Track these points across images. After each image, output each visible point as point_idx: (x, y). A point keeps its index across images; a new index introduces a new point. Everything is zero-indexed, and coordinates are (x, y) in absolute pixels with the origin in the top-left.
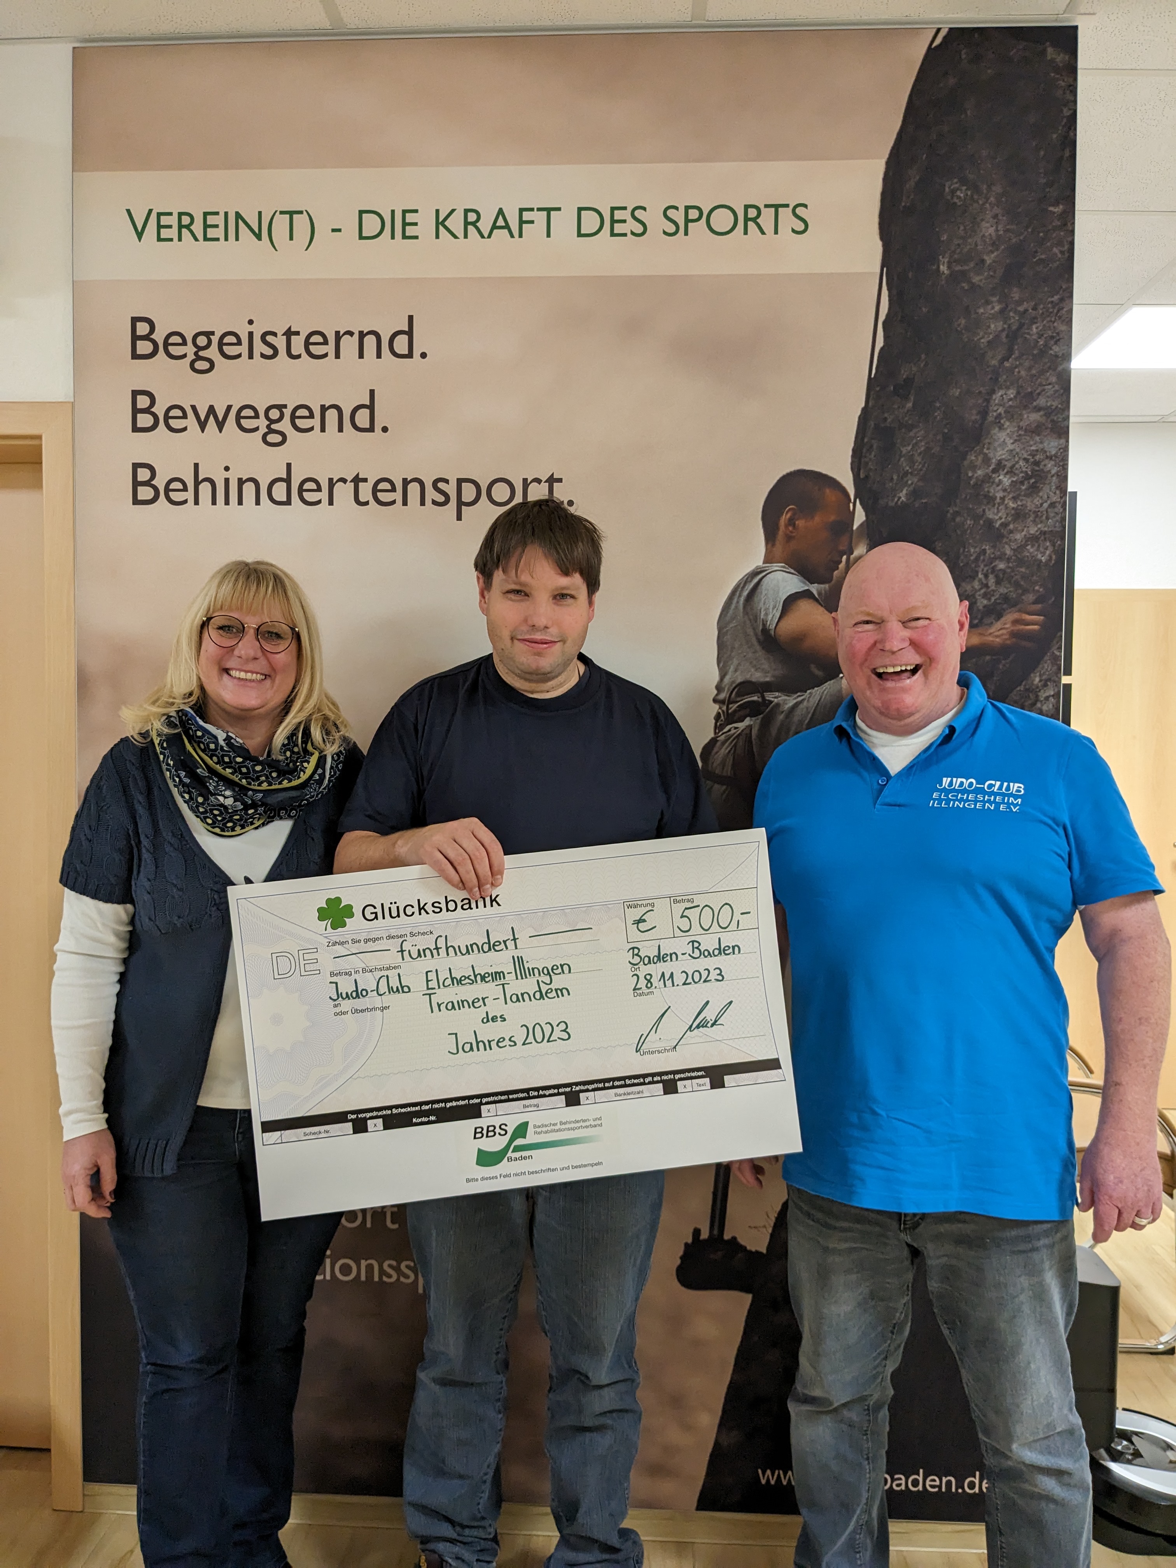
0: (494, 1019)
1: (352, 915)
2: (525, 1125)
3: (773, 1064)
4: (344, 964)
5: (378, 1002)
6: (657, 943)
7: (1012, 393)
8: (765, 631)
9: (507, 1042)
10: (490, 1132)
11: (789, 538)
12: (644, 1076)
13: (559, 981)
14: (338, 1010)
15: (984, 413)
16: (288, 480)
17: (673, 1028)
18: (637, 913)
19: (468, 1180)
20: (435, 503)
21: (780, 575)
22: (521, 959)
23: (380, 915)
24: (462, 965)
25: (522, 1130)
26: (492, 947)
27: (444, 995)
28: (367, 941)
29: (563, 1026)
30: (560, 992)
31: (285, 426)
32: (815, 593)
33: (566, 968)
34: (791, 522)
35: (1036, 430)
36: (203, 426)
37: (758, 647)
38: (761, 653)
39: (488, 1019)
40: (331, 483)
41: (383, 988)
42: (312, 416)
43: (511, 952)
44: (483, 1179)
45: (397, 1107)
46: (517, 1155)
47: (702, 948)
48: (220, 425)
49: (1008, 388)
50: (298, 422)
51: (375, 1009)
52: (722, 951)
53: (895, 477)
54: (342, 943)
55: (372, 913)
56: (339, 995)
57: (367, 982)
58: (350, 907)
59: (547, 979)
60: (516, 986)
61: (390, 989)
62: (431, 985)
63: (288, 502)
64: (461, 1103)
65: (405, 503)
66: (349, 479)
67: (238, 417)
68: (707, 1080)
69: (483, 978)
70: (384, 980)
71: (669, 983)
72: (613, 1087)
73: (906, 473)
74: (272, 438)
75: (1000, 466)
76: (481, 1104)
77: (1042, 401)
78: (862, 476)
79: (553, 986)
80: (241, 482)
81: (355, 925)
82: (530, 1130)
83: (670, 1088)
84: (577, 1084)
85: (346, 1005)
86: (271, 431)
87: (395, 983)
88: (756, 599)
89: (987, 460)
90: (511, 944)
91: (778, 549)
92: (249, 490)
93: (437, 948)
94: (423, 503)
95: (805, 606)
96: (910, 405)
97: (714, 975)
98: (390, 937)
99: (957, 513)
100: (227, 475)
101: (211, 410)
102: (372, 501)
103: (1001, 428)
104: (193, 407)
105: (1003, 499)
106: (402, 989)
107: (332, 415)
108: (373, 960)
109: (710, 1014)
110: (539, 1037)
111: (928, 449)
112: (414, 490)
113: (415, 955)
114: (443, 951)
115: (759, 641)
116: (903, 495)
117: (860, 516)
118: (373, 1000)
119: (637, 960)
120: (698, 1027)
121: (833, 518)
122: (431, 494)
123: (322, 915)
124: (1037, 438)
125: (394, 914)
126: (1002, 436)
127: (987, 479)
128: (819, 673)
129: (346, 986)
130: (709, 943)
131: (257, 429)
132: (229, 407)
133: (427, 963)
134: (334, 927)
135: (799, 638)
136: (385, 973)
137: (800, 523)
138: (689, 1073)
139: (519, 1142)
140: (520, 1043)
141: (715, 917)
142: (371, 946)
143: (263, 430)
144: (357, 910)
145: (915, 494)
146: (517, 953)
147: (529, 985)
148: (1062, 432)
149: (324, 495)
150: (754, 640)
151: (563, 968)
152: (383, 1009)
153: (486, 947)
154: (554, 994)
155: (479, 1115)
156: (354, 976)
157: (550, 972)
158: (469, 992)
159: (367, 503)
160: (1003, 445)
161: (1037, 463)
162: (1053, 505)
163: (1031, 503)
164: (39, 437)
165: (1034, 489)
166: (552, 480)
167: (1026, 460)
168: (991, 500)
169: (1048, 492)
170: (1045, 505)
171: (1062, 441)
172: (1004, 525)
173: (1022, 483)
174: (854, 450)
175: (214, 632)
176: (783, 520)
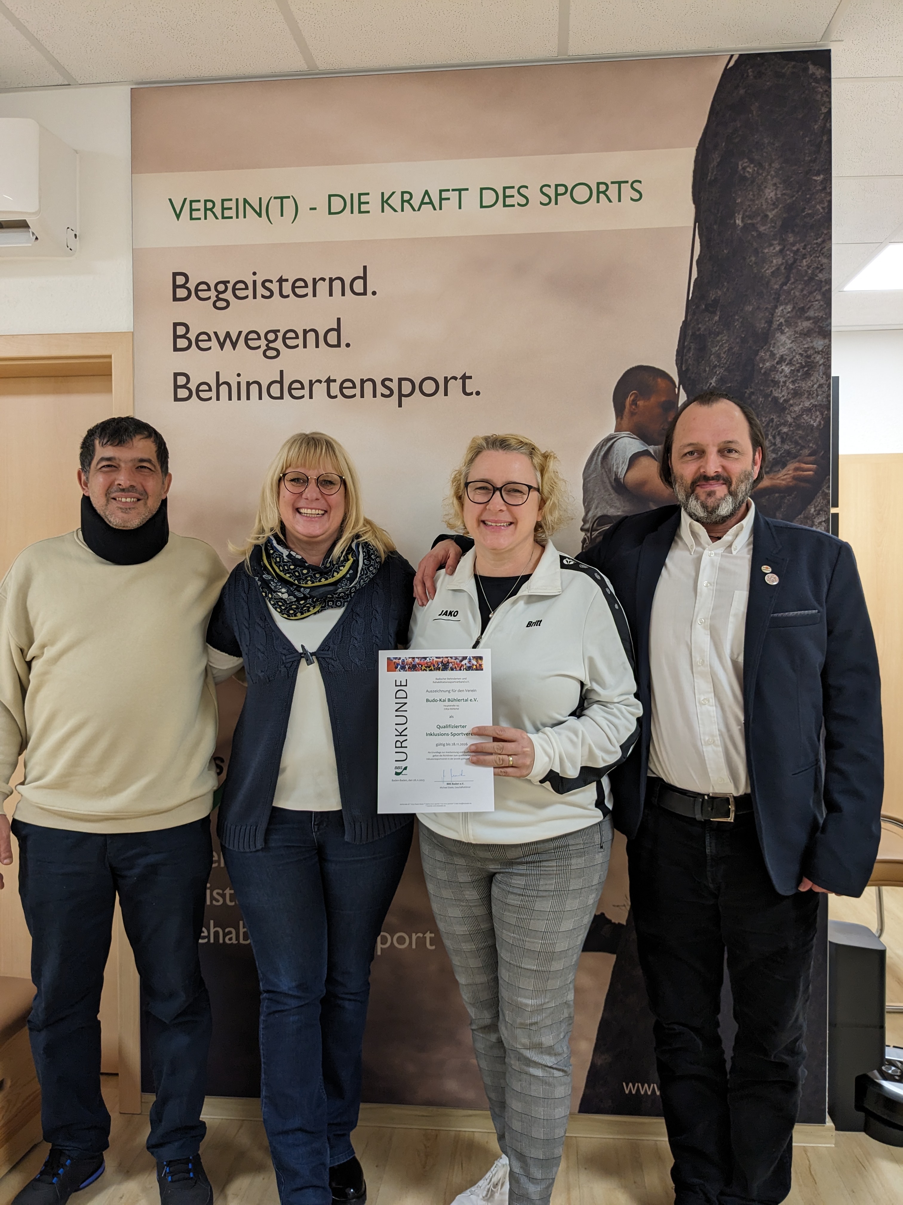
7: (789, 308)
8: (617, 479)
11: (632, 414)
15: (770, 322)
16: (281, 382)
20: (383, 395)
21: (627, 440)
31: (279, 344)
32: (652, 452)
34: (634, 402)
35: (807, 334)
36: (222, 345)
37: (612, 491)
38: (614, 495)
40: (311, 384)
42: (297, 337)
48: (234, 345)
49: (787, 304)
50: (288, 341)
53: (707, 369)
63: (281, 397)
65: (362, 396)
66: (324, 380)
67: (246, 339)
73: (715, 366)
74: (269, 353)
75: (782, 359)
77: (811, 313)
78: (684, 369)
80: (248, 384)
86: (269, 348)
88: (610, 457)
89: (773, 355)
91: (625, 421)
92: (254, 388)
94: (375, 396)
95: (644, 461)
96: (717, 318)
99: (752, 393)
100: (239, 379)
101: (228, 335)
102: (339, 395)
103: (782, 332)
104: (216, 333)
105: (784, 383)
107: (311, 336)
111: (730, 349)
112: (368, 386)
115: (612, 486)
116: (713, 382)
121: (663, 399)
122: (380, 389)
124: (809, 339)
126: (783, 338)
127: (773, 368)
131: (259, 347)
132: (240, 333)
137: (640, 403)
143: (264, 348)
145: (722, 380)
148: (826, 334)
149: (306, 392)
150: (610, 488)
159: (336, 397)
160: (784, 344)
161: (809, 357)
162: (821, 386)
163: (805, 385)
164: (110, 357)
165: (807, 375)
166: (464, 378)
167: (801, 355)
168: (776, 383)
169: (817, 377)
170: (815, 386)
171: (827, 341)
172: (786, 401)
173: (798, 371)
174: (677, 351)
175: (288, 484)
176: (629, 400)
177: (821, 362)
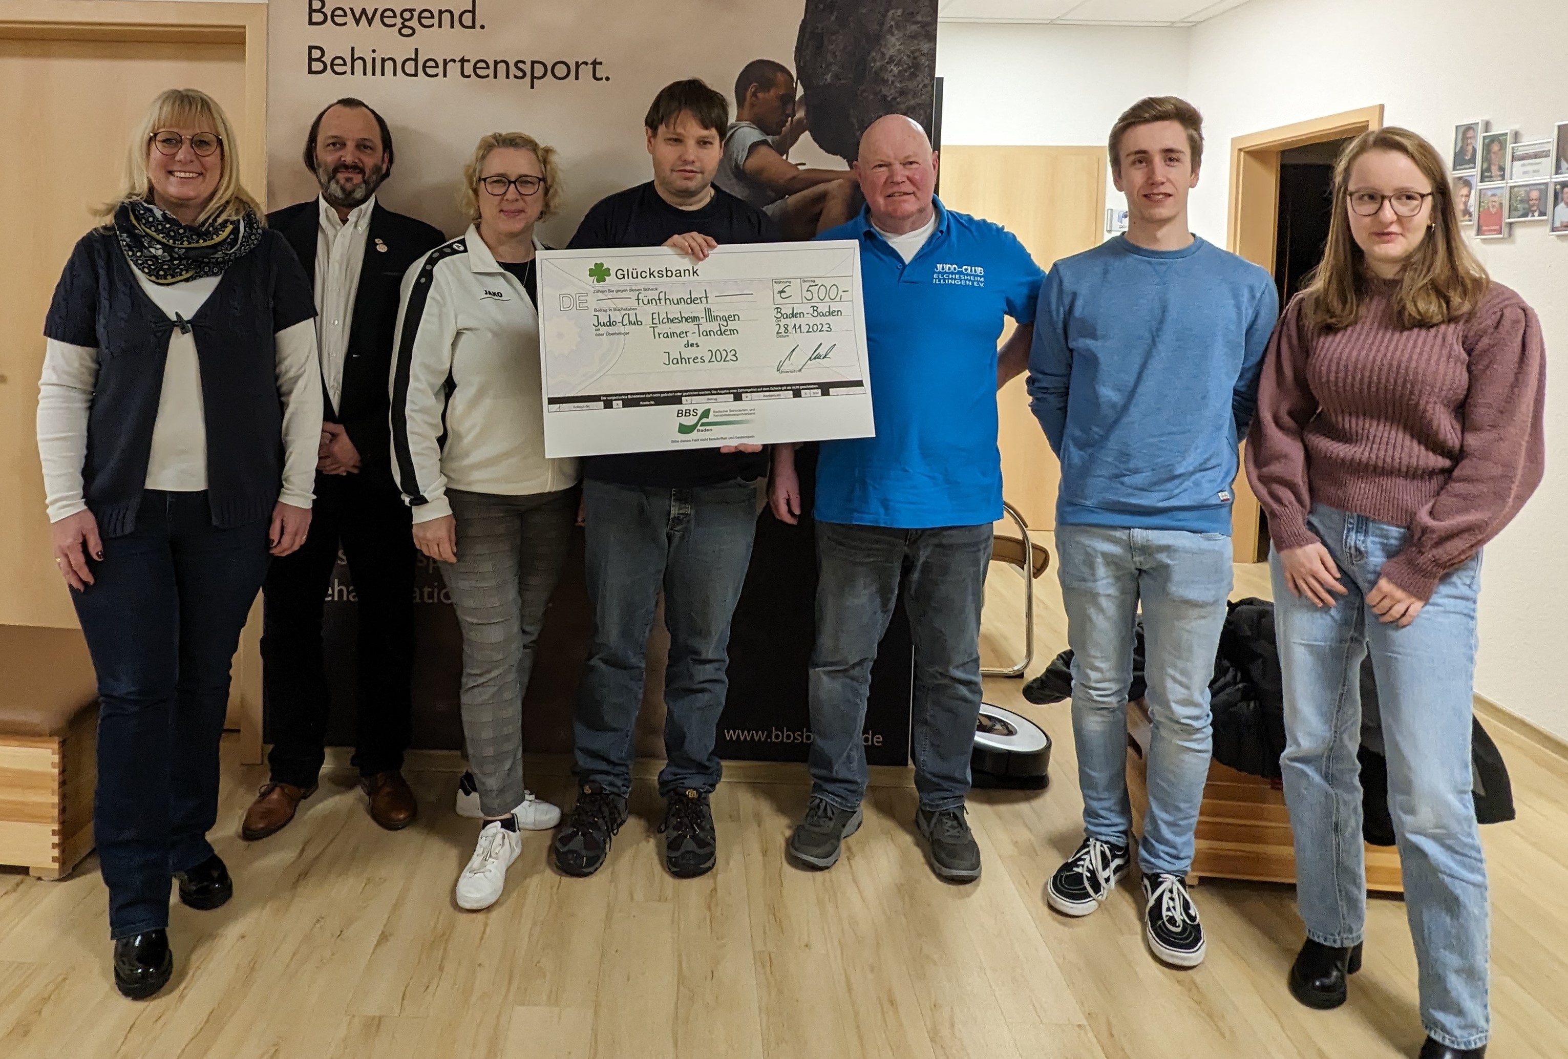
0: (692, 345)
1: (609, 275)
2: (709, 410)
3: (859, 384)
4: (602, 305)
5: (622, 329)
6: (792, 306)
7: (899, 12)
8: (737, 166)
9: (699, 360)
10: (687, 413)
11: (752, 105)
12: (781, 386)
13: (732, 325)
14: (598, 332)
15: (882, 24)
16: (416, 60)
17: (800, 358)
18: (779, 287)
19: (673, 442)
20: (516, 77)
21: (747, 129)
22: (709, 310)
23: (626, 276)
24: (674, 311)
25: (706, 413)
26: (693, 301)
27: (662, 328)
28: (617, 291)
29: (733, 353)
30: (732, 331)
31: (414, 23)
32: (770, 141)
33: (736, 317)
34: (754, 94)
35: (914, 37)
36: (358, 22)
37: (732, 176)
38: (734, 181)
39: (688, 345)
40: (445, 63)
41: (626, 321)
42: (432, 17)
43: (704, 305)
44: (682, 441)
45: (631, 394)
46: (703, 428)
47: (819, 311)
48: (370, 22)
49: (898, 8)
50: (423, 21)
51: (620, 334)
52: (831, 313)
53: (823, 66)
54: (603, 292)
55: (623, 275)
56: (599, 323)
57: (617, 317)
58: (609, 269)
59: (725, 323)
60: (706, 326)
61: (630, 322)
62: (655, 321)
63: (416, 75)
64: (670, 395)
65: (495, 77)
66: (457, 60)
67: (382, 16)
68: (819, 391)
69: (686, 320)
70: (626, 317)
71: (798, 331)
72: (763, 391)
73: (831, 64)
74: (404, 31)
75: (891, 60)
76: (682, 396)
77: (919, 18)
78: (802, 64)
79: (728, 328)
80: (383, 60)
81: (610, 280)
82: (711, 413)
83: (797, 394)
84: (741, 388)
85: (603, 330)
86: (404, 26)
87: (633, 319)
88: (731, 144)
89: (883, 55)
90: (704, 300)
91: (746, 111)
92: (389, 65)
93: (659, 299)
94: (508, 77)
95: (763, 149)
96: (833, 18)
97: (825, 328)
98: (631, 290)
99: (864, 91)
100: (374, 55)
101: (364, 11)
102: (473, 74)
103: (893, 34)
104: (352, 10)
105: (893, 82)
106: (637, 323)
107: (446, 16)
108: (620, 304)
109: (822, 351)
110: (719, 358)
111: (844, 49)
112: (502, 67)
113: (646, 302)
114: (663, 301)
115: (733, 173)
116: (828, 77)
117: (800, 92)
118: (619, 328)
119: (779, 315)
120: (815, 358)
121: (781, 92)
122: (513, 71)
123: (592, 273)
124: (916, 42)
125: (635, 276)
126: (893, 39)
127: (883, 68)
128: (773, 194)
129: (604, 319)
130: (823, 308)
131: (395, 25)
132: (376, 10)
133: (652, 308)
134: (598, 281)
135: (759, 172)
136: (627, 312)
137: (760, 95)
138: (809, 386)
139: (704, 420)
140: (707, 361)
141: (827, 293)
142: (620, 295)
143: (399, 25)
144: (613, 272)
145: (837, 77)
146: (707, 306)
147: (714, 326)
148: (932, 38)
149: (440, 71)
150: (729, 172)
151: (735, 317)
152: (626, 334)
153: (689, 301)
154: (728, 333)
155: (681, 403)
156: (609, 313)
157: (727, 319)
158: (677, 328)
159: (470, 76)
160: (894, 45)
161: (915, 58)
162: (925, 86)
163: (911, 85)
164: (244, 27)
165: (914, 75)
166: (595, 63)
167: (909, 56)
168: (885, 81)
169: (922, 78)
170: (921, 86)
171: (932, 44)
172: (894, 99)
173: (906, 71)
174: (796, 47)
175: (159, 145)
176: (749, 93)
177: (927, 63)
